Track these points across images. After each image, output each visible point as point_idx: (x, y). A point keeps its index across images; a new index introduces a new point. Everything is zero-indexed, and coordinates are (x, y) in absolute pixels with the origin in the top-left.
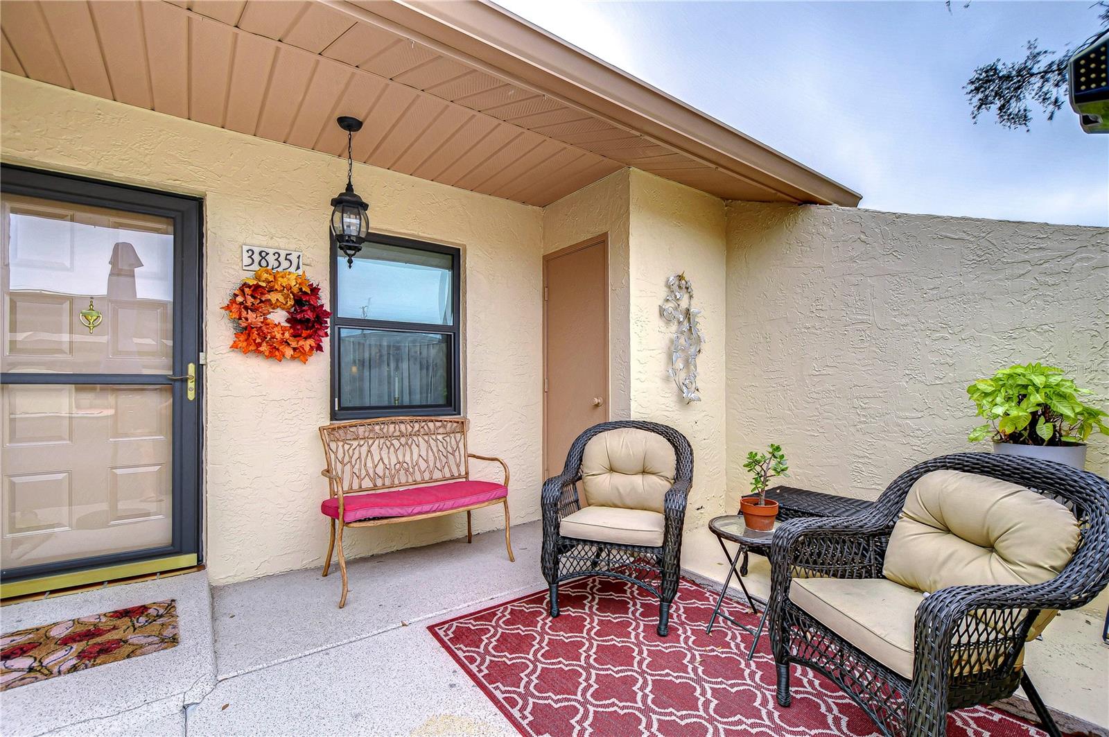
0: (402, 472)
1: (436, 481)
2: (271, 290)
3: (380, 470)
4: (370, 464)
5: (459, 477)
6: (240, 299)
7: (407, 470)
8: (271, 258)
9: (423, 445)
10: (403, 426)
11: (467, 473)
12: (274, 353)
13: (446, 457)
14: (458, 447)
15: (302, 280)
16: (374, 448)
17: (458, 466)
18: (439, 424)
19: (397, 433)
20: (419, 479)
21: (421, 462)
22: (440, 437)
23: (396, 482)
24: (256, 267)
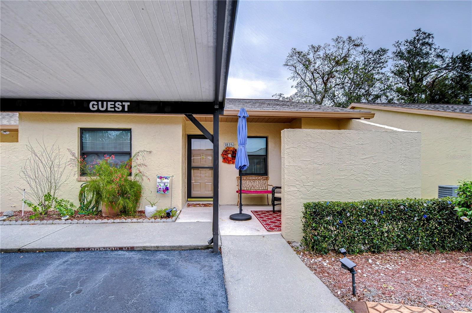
0: (253, 187)
1: (260, 190)
2: (228, 151)
3: (248, 186)
4: (246, 185)
5: (266, 189)
6: (223, 153)
7: (254, 187)
8: (229, 145)
9: (258, 182)
10: (253, 178)
11: (267, 189)
12: (229, 163)
13: (263, 185)
14: (266, 183)
15: (234, 149)
16: (247, 182)
17: (265, 187)
18: (262, 178)
19: (252, 179)
20: (256, 189)
21: (257, 186)
22: (262, 181)
23: (251, 189)
24: (226, 147)
